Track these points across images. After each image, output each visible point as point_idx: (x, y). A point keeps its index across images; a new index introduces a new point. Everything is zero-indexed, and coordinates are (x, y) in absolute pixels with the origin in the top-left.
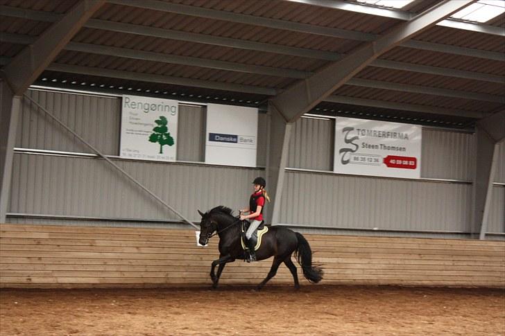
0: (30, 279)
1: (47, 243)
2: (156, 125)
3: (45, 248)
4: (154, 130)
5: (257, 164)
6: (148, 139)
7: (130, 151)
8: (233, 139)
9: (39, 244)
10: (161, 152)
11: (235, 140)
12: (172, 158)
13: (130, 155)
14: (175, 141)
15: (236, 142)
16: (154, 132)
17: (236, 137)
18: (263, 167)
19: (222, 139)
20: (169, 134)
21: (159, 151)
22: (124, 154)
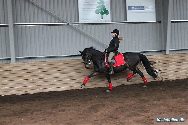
0: (27, 91)
1: (37, 71)
2: (98, 5)
3: (36, 74)
4: (97, 7)
5: (156, 20)
6: (94, 12)
7: (85, 19)
8: (142, 8)
9: (33, 72)
10: (102, 19)
11: (143, 8)
12: (108, 21)
13: (85, 21)
14: (109, 12)
15: (144, 10)
16: (97, 8)
17: (143, 7)
18: (160, 21)
19: (136, 9)
20: (106, 9)
21: (101, 18)
22: (82, 21)
